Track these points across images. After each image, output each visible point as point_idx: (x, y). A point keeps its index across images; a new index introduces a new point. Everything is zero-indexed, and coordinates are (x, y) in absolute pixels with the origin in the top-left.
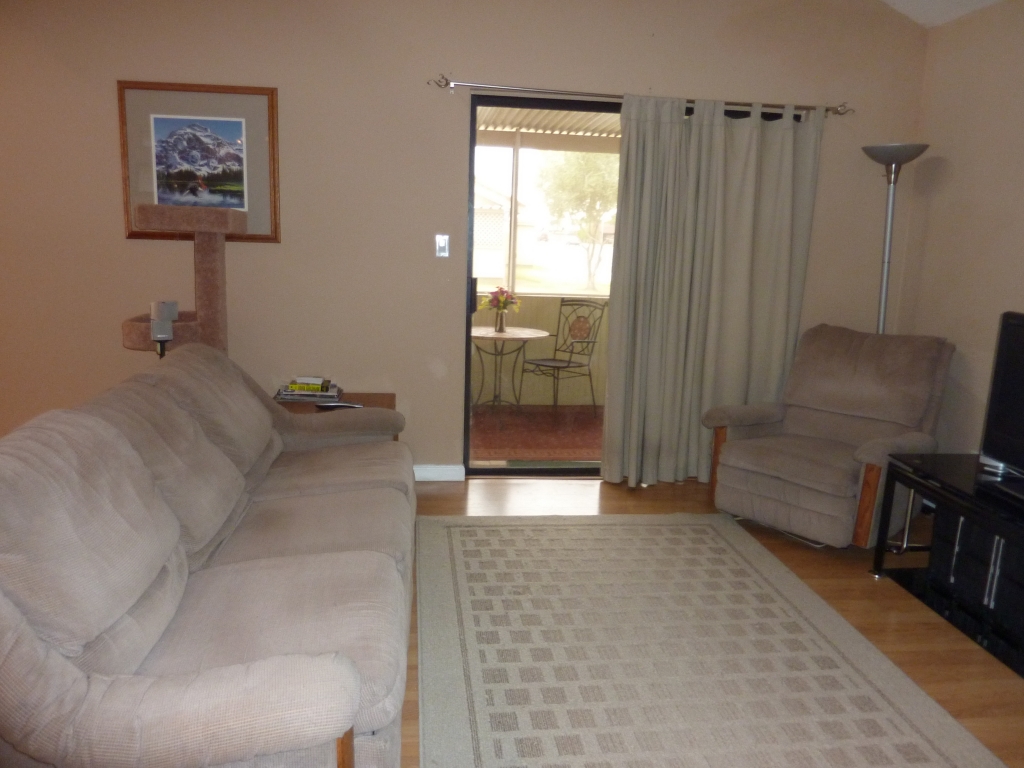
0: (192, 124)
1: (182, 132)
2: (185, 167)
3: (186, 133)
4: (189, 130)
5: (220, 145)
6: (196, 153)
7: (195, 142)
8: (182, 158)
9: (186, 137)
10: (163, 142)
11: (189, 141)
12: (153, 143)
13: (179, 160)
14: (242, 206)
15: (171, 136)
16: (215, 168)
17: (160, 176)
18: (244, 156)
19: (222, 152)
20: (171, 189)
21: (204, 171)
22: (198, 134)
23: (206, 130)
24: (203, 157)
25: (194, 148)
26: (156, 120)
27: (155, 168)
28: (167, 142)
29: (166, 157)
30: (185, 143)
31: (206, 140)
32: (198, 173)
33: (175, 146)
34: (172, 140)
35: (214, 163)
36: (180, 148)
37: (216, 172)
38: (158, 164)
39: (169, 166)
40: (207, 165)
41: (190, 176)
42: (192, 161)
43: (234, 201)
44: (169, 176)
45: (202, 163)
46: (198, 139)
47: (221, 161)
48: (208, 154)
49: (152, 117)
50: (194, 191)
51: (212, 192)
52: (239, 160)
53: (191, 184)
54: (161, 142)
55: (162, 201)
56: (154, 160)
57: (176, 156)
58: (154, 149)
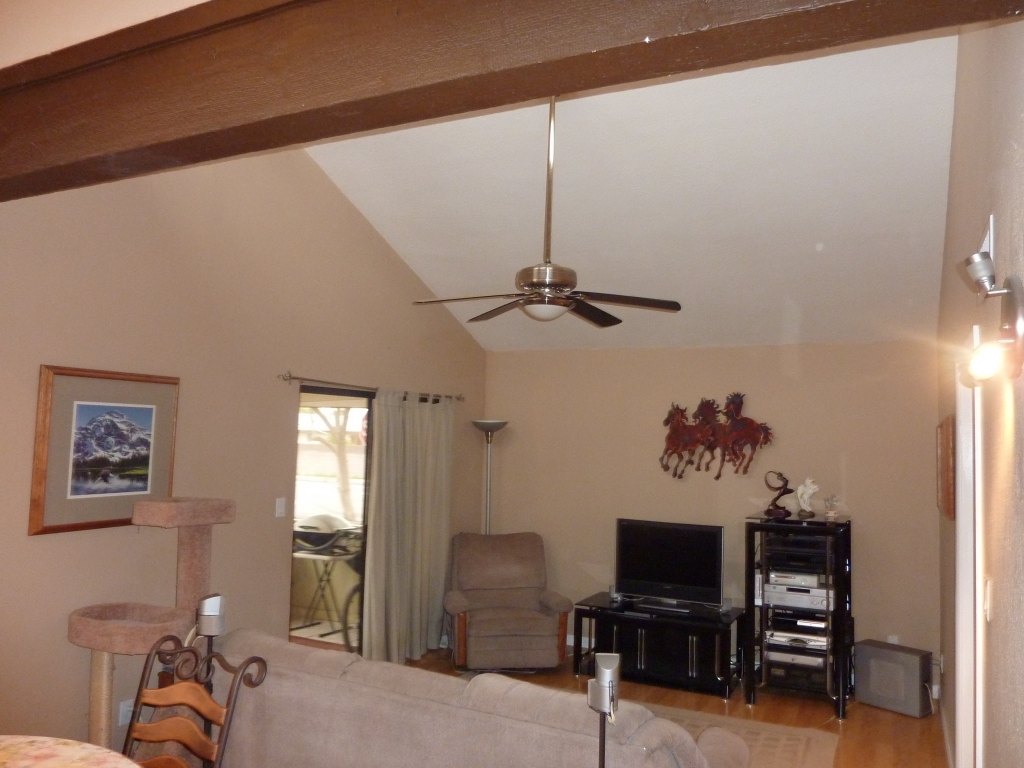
0: (110, 411)
1: (101, 419)
2: (101, 453)
3: (105, 420)
4: (108, 417)
5: (133, 431)
6: (111, 440)
7: (112, 429)
8: (99, 445)
9: (104, 423)
10: (83, 429)
11: (107, 427)
12: (74, 430)
13: (95, 447)
14: (145, 489)
15: (90, 424)
16: (127, 453)
17: (77, 465)
18: (151, 440)
19: (134, 438)
20: (86, 477)
21: (117, 457)
22: (115, 420)
23: (123, 416)
24: (118, 443)
25: (109, 434)
26: (80, 407)
27: (72, 456)
28: (86, 429)
29: (84, 445)
30: (103, 430)
31: (120, 426)
32: (111, 460)
33: (94, 432)
34: (91, 427)
35: (126, 448)
36: (97, 434)
37: (126, 457)
38: (77, 450)
39: (86, 454)
40: (120, 451)
41: (103, 462)
42: (107, 448)
43: (140, 484)
44: (85, 463)
45: (115, 448)
46: (114, 425)
47: (133, 446)
48: (121, 438)
49: (76, 403)
50: (105, 478)
51: (122, 477)
52: (146, 444)
53: (104, 471)
54: (81, 429)
55: (76, 490)
56: (72, 447)
57: (93, 442)
58: (73, 438)
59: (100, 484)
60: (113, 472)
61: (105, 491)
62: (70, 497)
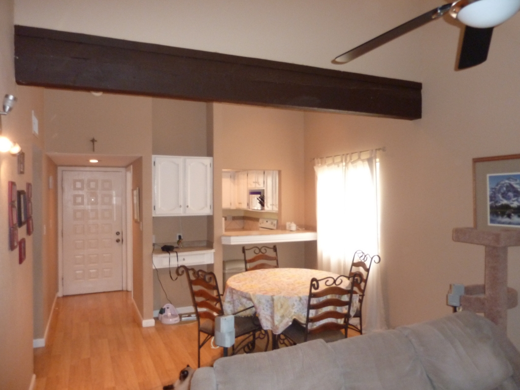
0: (509, 178)
1: (503, 182)
2: (505, 202)
3: (505, 183)
4: (507, 181)
6: (511, 194)
7: (511, 188)
8: (503, 197)
9: (505, 185)
10: (493, 189)
11: (507, 187)
12: (488, 189)
13: (501, 198)
15: (497, 185)
17: (491, 207)
20: (497, 215)
21: (515, 204)
22: (512, 183)
23: (516, 180)
24: (515, 196)
25: (509, 191)
26: (490, 177)
27: (489, 203)
28: (495, 189)
29: (495, 197)
30: (505, 189)
31: (515, 186)
32: (512, 206)
33: (499, 190)
34: (498, 188)
36: (502, 191)
38: (491, 200)
39: (496, 202)
40: (517, 200)
41: (507, 207)
42: (508, 198)
44: (496, 207)
45: (514, 199)
46: (511, 186)
48: (517, 194)
49: (488, 175)
50: (509, 216)
53: (508, 212)
54: (492, 189)
55: (492, 221)
56: (488, 199)
57: (500, 196)
58: (488, 193)
59: (506, 219)
60: (514, 213)
61: (510, 223)
62: (489, 224)
